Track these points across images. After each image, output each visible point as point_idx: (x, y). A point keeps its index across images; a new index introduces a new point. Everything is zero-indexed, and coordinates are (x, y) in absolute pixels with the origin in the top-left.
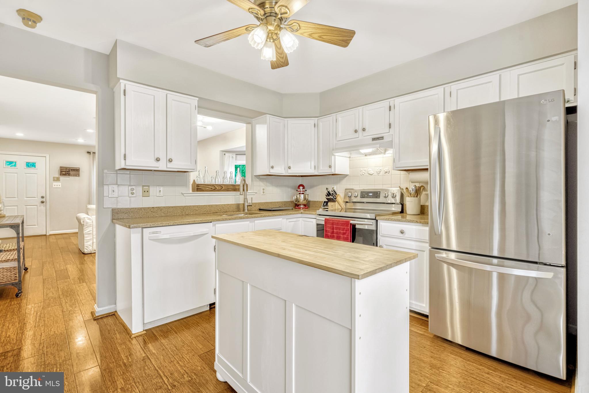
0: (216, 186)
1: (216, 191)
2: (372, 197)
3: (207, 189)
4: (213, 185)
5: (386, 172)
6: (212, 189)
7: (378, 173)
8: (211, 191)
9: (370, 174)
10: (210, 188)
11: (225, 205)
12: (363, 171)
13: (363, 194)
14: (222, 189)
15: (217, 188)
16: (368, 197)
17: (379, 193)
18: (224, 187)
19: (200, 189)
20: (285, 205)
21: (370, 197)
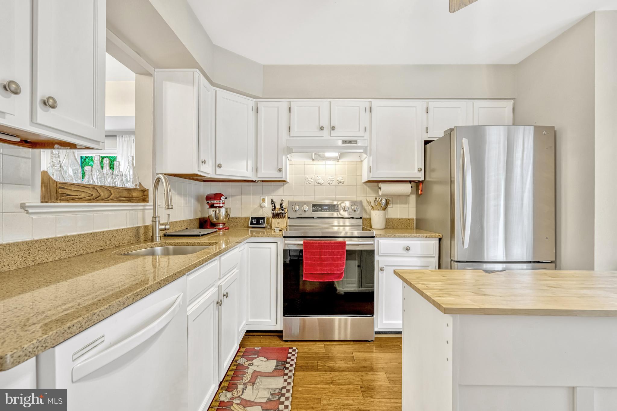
0: (99, 190)
1: (99, 200)
2: (328, 211)
3: (83, 195)
4: (94, 188)
5: (340, 182)
6: (92, 195)
7: (330, 183)
8: (90, 200)
9: (319, 183)
10: (88, 195)
11: (117, 231)
12: (310, 180)
13: (315, 207)
14: (110, 196)
15: (102, 194)
16: (323, 211)
17: (336, 206)
18: (114, 193)
19: (68, 195)
20: (190, 225)
21: (325, 211)
